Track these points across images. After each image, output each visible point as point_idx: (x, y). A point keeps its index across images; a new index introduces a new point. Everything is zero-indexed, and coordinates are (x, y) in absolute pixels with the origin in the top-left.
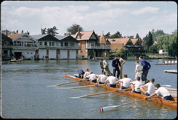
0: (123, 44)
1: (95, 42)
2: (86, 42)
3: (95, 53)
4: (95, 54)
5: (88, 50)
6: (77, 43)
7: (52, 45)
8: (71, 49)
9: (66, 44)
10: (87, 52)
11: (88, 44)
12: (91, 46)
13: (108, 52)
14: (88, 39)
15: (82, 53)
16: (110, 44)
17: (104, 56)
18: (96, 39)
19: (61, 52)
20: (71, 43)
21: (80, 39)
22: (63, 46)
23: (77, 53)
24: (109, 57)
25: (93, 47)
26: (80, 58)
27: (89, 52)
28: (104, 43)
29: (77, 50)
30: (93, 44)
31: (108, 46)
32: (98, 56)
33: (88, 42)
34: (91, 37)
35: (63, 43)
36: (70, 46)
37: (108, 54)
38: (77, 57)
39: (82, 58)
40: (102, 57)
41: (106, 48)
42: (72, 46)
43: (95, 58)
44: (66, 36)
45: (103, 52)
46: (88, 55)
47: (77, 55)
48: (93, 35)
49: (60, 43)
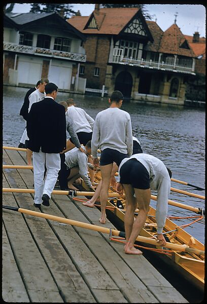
1: (141, 47)
2: (112, 43)
3: (138, 80)
4: (136, 83)
5: (116, 67)
6: (80, 42)
8: (52, 58)
9: (44, 42)
10: (110, 72)
11: (117, 48)
12: (122, 56)
13: (182, 83)
14: (116, 31)
15: (97, 76)
16: (194, 59)
17: (170, 95)
18: (144, 34)
19: (19, 63)
20: (60, 40)
21: (96, 32)
22: (30, 44)
23: (74, 74)
24: (184, 98)
25: (130, 61)
26: (81, 89)
27: (116, 74)
28: (173, 53)
29: (75, 64)
30: (135, 51)
31: (185, 65)
32: (151, 91)
33: (117, 44)
34: (127, 26)
35: (31, 37)
36: (55, 49)
37: (183, 90)
38: (73, 86)
39: (85, 89)
40: (161, 94)
41: (175, 69)
42: (62, 49)
43: (134, 95)
44: (45, 15)
45: (166, 80)
46: (112, 84)
47: (75, 79)
48: (134, 22)
49: (18, 35)
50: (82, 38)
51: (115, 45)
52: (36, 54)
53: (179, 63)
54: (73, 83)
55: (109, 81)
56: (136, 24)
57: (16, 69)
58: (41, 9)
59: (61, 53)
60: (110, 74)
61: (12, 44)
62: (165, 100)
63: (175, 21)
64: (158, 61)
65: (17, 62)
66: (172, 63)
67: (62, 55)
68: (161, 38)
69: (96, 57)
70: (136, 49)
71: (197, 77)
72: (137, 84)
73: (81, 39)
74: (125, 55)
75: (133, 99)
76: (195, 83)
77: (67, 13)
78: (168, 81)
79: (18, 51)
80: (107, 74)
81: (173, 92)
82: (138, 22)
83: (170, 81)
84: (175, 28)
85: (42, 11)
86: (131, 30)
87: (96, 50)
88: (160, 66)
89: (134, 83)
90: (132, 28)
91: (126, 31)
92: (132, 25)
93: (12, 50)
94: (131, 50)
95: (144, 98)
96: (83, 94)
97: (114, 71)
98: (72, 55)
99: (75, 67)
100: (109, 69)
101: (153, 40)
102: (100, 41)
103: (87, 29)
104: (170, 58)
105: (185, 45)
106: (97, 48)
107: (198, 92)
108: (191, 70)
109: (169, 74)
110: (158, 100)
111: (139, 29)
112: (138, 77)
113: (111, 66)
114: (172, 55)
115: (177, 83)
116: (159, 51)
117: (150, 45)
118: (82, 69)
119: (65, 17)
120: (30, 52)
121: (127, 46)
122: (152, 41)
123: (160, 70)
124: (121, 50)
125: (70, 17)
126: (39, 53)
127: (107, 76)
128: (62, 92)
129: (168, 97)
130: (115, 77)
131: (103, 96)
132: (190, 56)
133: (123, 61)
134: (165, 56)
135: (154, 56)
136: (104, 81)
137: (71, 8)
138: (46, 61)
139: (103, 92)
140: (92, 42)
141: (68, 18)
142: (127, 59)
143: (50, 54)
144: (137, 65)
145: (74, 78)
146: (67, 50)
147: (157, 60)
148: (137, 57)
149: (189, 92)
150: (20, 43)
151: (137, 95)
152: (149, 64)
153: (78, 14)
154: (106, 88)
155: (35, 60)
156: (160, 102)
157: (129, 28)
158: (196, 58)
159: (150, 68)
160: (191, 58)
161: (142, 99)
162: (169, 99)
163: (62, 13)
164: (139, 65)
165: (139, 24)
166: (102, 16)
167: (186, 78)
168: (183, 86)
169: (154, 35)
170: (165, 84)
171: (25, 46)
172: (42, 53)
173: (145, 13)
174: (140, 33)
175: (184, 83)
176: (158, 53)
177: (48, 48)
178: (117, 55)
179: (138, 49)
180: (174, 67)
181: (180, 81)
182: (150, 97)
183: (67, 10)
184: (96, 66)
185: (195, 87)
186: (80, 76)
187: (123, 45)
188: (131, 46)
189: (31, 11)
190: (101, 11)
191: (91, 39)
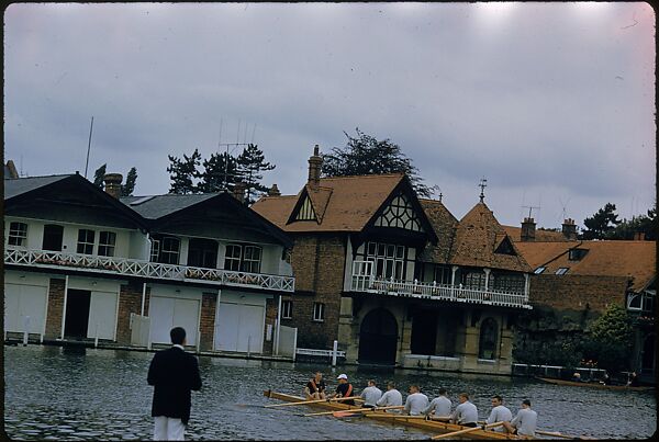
1: (412, 254)
3: (409, 325)
4: (406, 331)
5: (359, 299)
6: (280, 250)
7: (96, 250)
8: (223, 287)
9: (203, 255)
11: (360, 260)
12: (372, 277)
13: (505, 327)
14: (357, 224)
15: (319, 320)
16: (527, 276)
17: (481, 355)
18: (416, 228)
19: (152, 301)
20: (237, 249)
21: (314, 227)
22: (175, 260)
23: (270, 319)
24: (510, 361)
25: (390, 287)
26: (286, 350)
27: (362, 315)
28: (478, 264)
29: (272, 297)
30: (398, 264)
31: (509, 290)
32: (439, 347)
33: (361, 250)
34: (380, 213)
35: (176, 248)
36: (227, 268)
37: (507, 343)
38: (268, 345)
39: (295, 351)
40: (462, 354)
41: (488, 299)
42: (244, 267)
43: (402, 358)
44: (203, 197)
45: (469, 324)
46: (354, 336)
47: (273, 329)
48: (395, 202)
49: (147, 242)
50: (285, 241)
51: (355, 254)
52: (186, 280)
53: (495, 286)
54: (269, 338)
55: (346, 330)
56: (398, 206)
57: (146, 314)
58: (195, 185)
59: (241, 275)
60: (348, 317)
61: (136, 262)
62: (470, 364)
63: (482, 198)
64: (450, 283)
65: (147, 298)
66: (480, 286)
67: (243, 279)
68: (454, 235)
69: (316, 280)
70: (402, 260)
72: (408, 334)
73: (282, 244)
74: (379, 273)
75: (401, 368)
76: (533, 326)
77: (249, 192)
78: (473, 325)
79: (148, 276)
80: (343, 316)
81: (487, 347)
82: (402, 203)
83: (478, 324)
84: (482, 211)
85: (195, 190)
86: (387, 221)
87: (316, 266)
88: (453, 293)
89: (400, 333)
90: (390, 216)
91: (378, 224)
92: (390, 209)
93: (136, 274)
94: (390, 263)
95: (425, 363)
96: (291, 362)
97: (356, 309)
98: (265, 278)
99: (271, 303)
100: (346, 305)
101: (437, 240)
102: (323, 247)
103: (294, 224)
104: (476, 276)
105: (506, 247)
106: (317, 261)
107: (541, 345)
108: (522, 300)
109: (476, 310)
110: (455, 367)
111: (405, 218)
112: (409, 320)
113: (350, 300)
114: (480, 270)
115: (493, 328)
116: (451, 262)
117: (432, 250)
118: (290, 307)
119: (247, 199)
120: (174, 277)
121: (381, 253)
122: (435, 241)
123: (456, 302)
124: (370, 265)
125: (256, 200)
126: (193, 277)
127: (341, 320)
128: (247, 358)
129: (476, 359)
130: (360, 321)
131: (334, 363)
132: (519, 269)
133: (376, 285)
134: (464, 271)
135: (442, 274)
136: (337, 332)
137: (258, 181)
138: (210, 295)
139: (335, 354)
140: (307, 250)
141: (253, 202)
142: (382, 282)
143: (219, 279)
144: (405, 294)
145: (270, 327)
146: (255, 268)
147: (447, 281)
148: (404, 278)
149: (520, 347)
150: (154, 259)
151: (409, 358)
152: (430, 291)
153: (274, 192)
154: (342, 346)
155: (186, 294)
156: (458, 371)
157: (384, 215)
158: (531, 274)
159: (434, 298)
160: (521, 274)
161: (420, 367)
162: (478, 363)
163: (240, 191)
164: (409, 294)
165: (406, 207)
166: (324, 195)
167: (512, 316)
168: (506, 333)
169: (438, 228)
170: (468, 331)
171: (162, 265)
172: (200, 278)
173: (415, 183)
174: (408, 227)
175: (508, 328)
176: (451, 266)
177: (213, 266)
178: (360, 273)
179: (406, 260)
180: (483, 294)
181: (501, 323)
182: (438, 361)
183: (248, 186)
184: (318, 301)
185: (534, 335)
186: (283, 322)
187: (372, 252)
188: (390, 254)
189: (171, 191)
190: (321, 184)
191: (302, 243)
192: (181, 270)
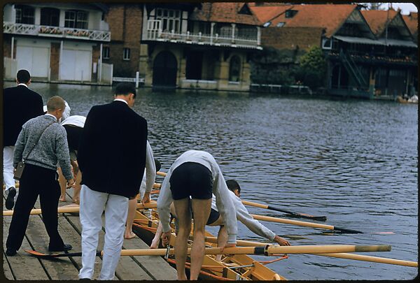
0: (324, 31)
1: (185, 16)
2: (145, 13)
3: (184, 61)
4: (182, 65)
5: (152, 45)
6: (100, 14)
8: (64, 39)
9: (50, 18)
10: (146, 53)
11: (152, 20)
12: (160, 30)
13: (245, 61)
15: (127, 59)
16: (259, 28)
17: (230, 79)
19: (18, 48)
20: (72, 14)
22: (32, 22)
23: (95, 59)
24: (249, 82)
25: (172, 36)
26: (106, 78)
27: (154, 56)
28: (228, 21)
29: (96, 45)
30: (177, 22)
31: (247, 37)
32: (203, 75)
33: (153, 13)
35: (32, 12)
36: (66, 26)
37: (247, 71)
38: (95, 76)
39: (112, 79)
40: (218, 79)
41: (234, 44)
42: (76, 25)
43: (181, 82)
45: (222, 59)
46: (150, 69)
47: (97, 65)
49: (13, 10)
50: (103, 8)
51: (149, 16)
52: (40, 35)
53: (239, 34)
54: (95, 71)
55: (144, 65)
57: (14, 57)
59: (75, 31)
60: (145, 56)
62: (224, 85)
64: (210, 33)
65: (15, 47)
66: (229, 35)
67: (77, 33)
69: (124, 33)
70: (179, 19)
71: (266, 52)
72: (183, 67)
73: (101, 10)
74: (164, 28)
75: (180, 88)
76: (263, 60)
78: (225, 60)
79: (15, 32)
80: (142, 56)
81: (234, 74)
83: (228, 60)
87: (124, 24)
88: (213, 40)
89: (178, 67)
93: (6, 31)
94: (171, 21)
95: (195, 85)
96: (110, 86)
97: (150, 52)
98: (91, 32)
99: (96, 49)
100: (144, 49)
102: (128, 11)
104: (227, 29)
105: (246, 10)
106: (124, 21)
107: (268, 73)
108: (256, 43)
109: (227, 51)
110: (214, 87)
112: (184, 58)
113: (146, 45)
114: (229, 25)
115: (238, 62)
116: (211, 20)
117: (198, 12)
118: (108, 51)
120: (32, 33)
121: (166, 15)
122: (200, 7)
123: (214, 46)
124: (158, 22)
126: (44, 33)
127: (141, 59)
128: (81, 84)
129: (227, 82)
130: (153, 59)
131: (137, 86)
132: (254, 23)
133: (162, 36)
134: (219, 26)
135: (204, 27)
136: (138, 66)
138: (55, 44)
139: (137, 80)
140: (118, 14)
142: (167, 34)
143: (61, 33)
144: (182, 41)
145: (95, 65)
146: (84, 26)
147: (208, 33)
148: (181, 30)
149: (255, 74)
150: (18, 22)
151: (185, 82)
152: (198, 39)
154: (142, 76)
155: (40, 44)
156: (216, 90)
158: (262, 26)
159: (200, 43)
160: (254, 27)
161: (192, 87)
162: (229, 84)
164: (184, 41)
167: (250, 54)
168: (246, 65)
170: (222, 64)
171: (24, 25)
172: (48, 33)
175: (247, 62)
176: (209, 23)
177: (57, 24)
178: (152, 28)
179: (182, 19)
180: (232, 40)
181: (243, 59)
182: (203, 83)
184: (125, 46)
185: (263, 66)
186: (104, 61)
187: (160, 15)
188: (172, 16)
191: (115, 9)
192: (36, 28)
